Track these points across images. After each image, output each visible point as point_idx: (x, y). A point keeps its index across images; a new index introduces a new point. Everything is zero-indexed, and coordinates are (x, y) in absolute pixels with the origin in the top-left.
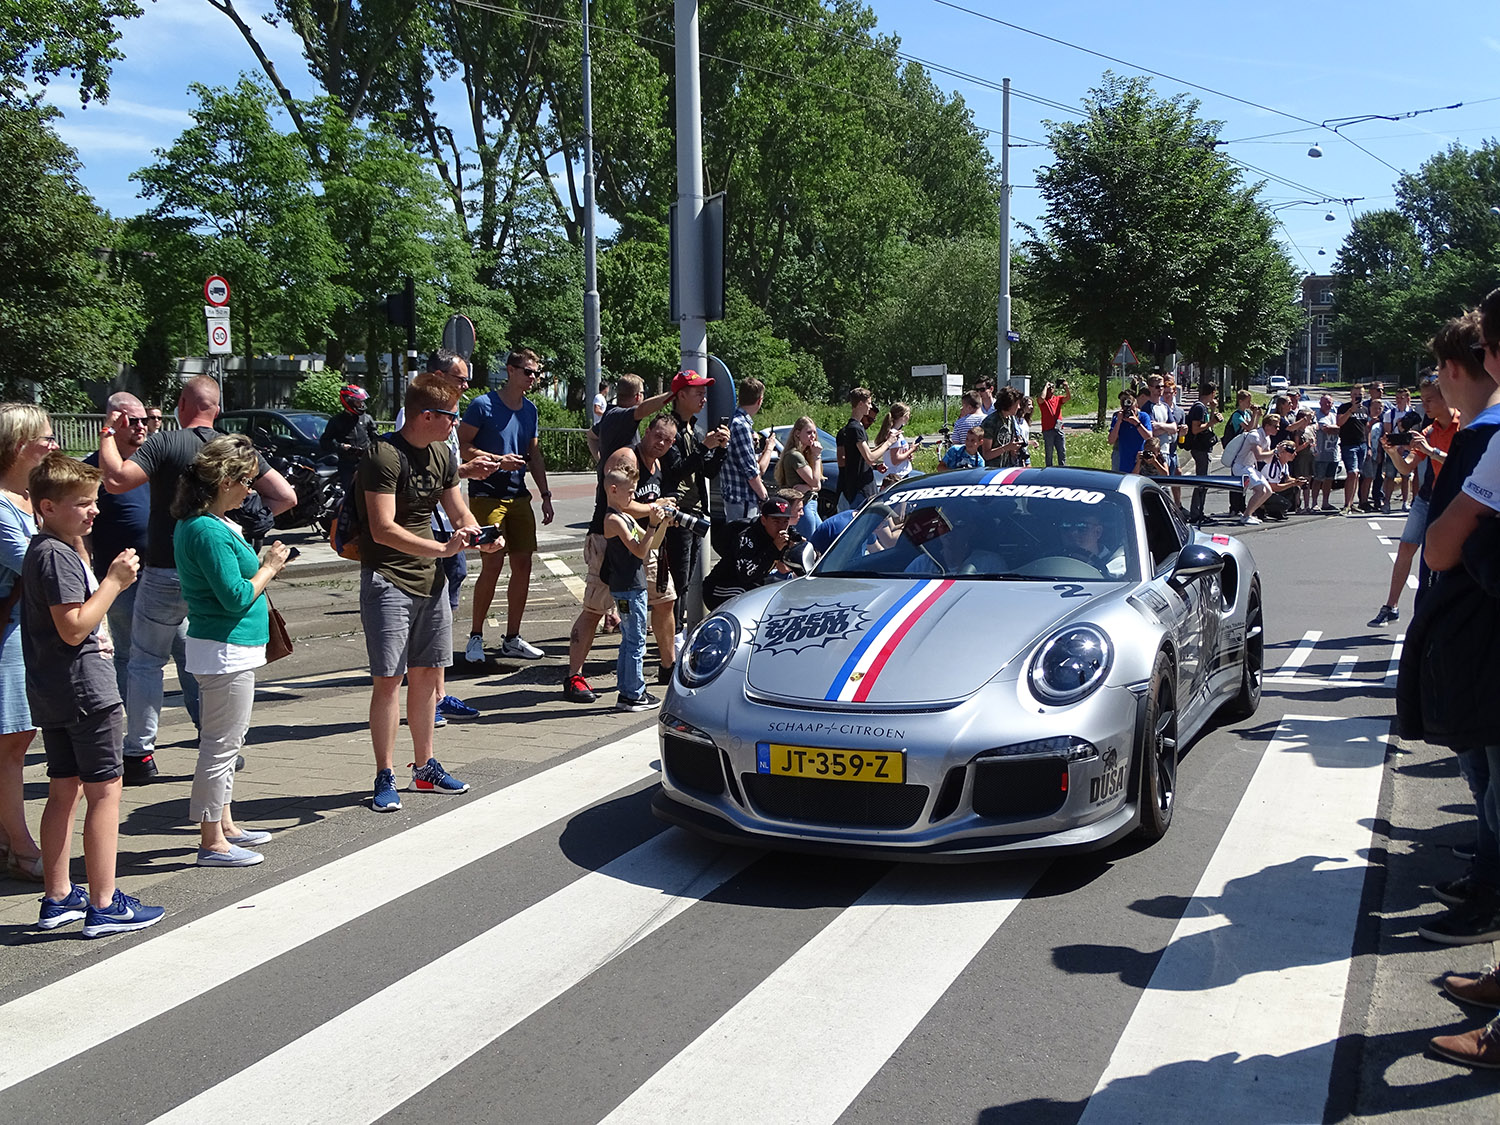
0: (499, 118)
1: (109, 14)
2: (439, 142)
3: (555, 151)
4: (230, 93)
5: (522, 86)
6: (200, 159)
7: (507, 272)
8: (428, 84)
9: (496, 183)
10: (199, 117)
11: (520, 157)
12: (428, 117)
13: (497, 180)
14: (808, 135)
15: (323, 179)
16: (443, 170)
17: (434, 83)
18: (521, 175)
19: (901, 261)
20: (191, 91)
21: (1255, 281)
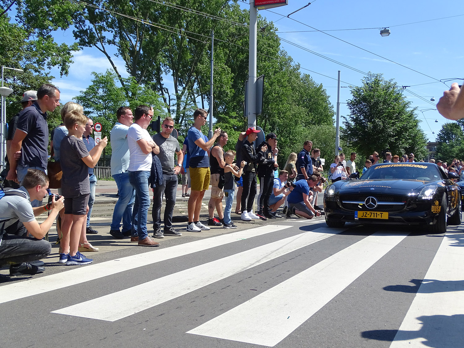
2: (164, 92)
3: (199, 95)
4: (104, 74)
5: (189, 76)
6: (94, 94)
9: (180, 104)
10: (94, 82)
11: (188, 97)
12: (161, 85)
15: (129, 101)
16: (165, 100)
17: (163, 75)
18: (188, 102)
19: (302, 133)
20: (92, 74)
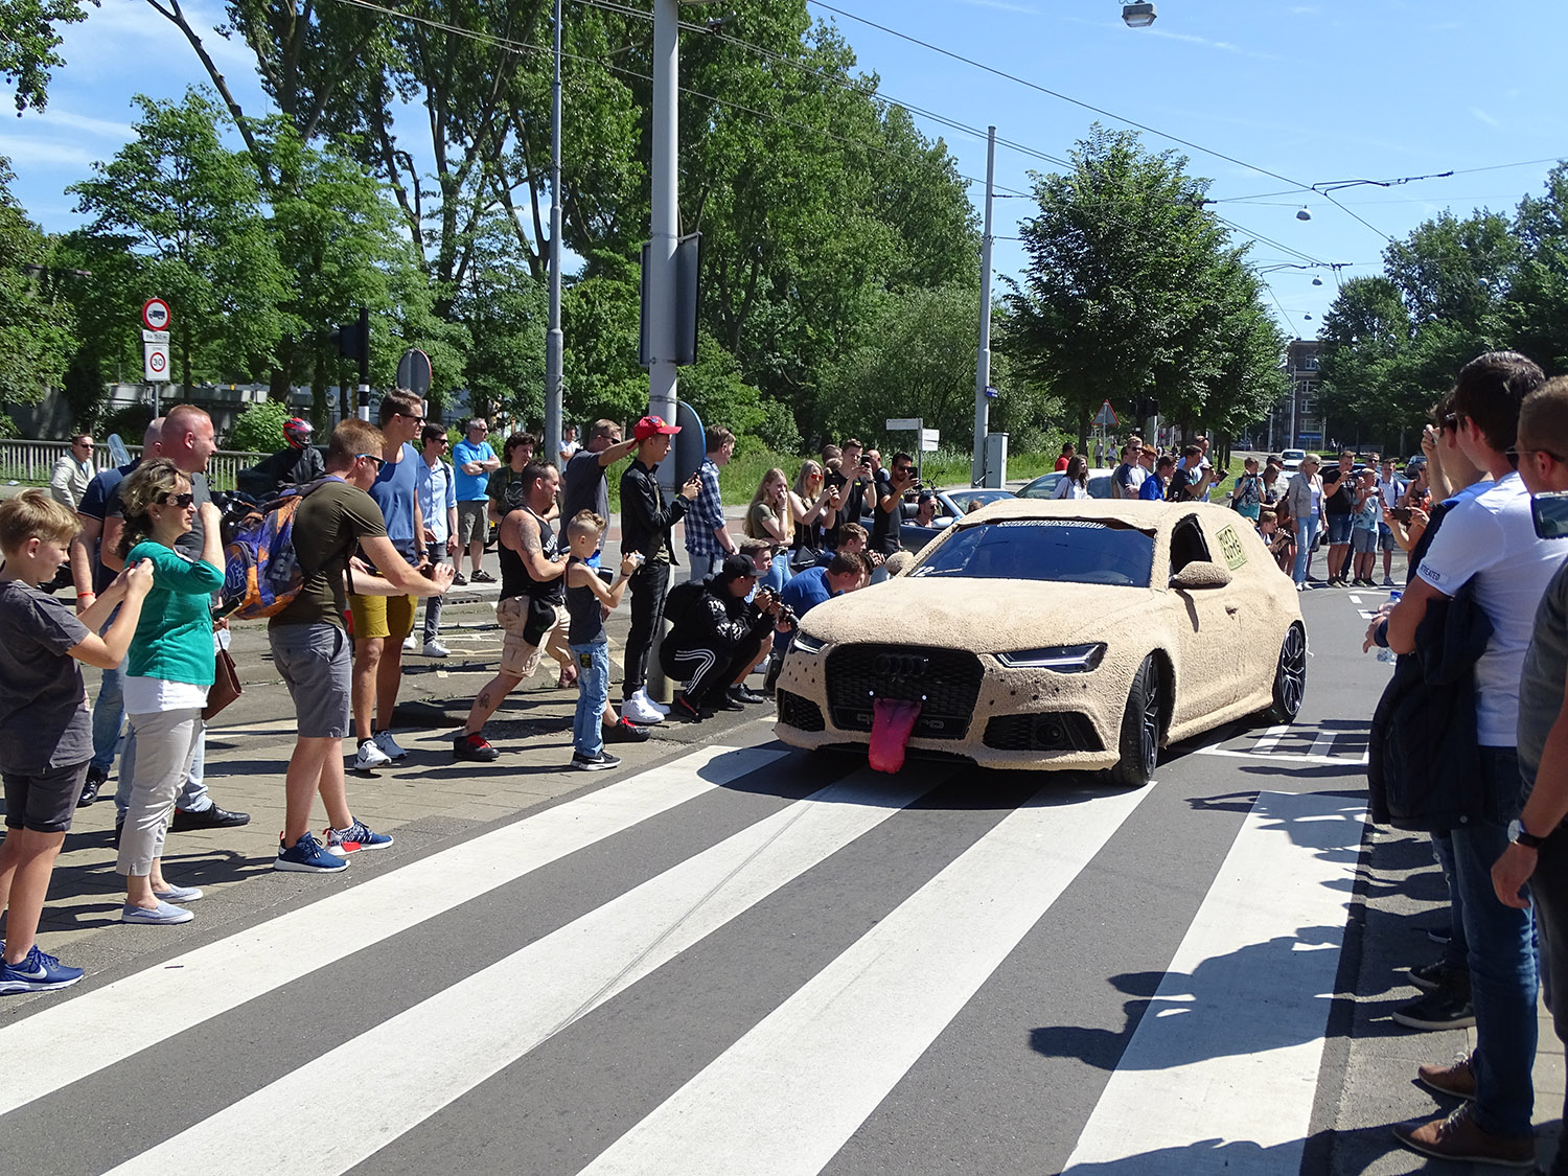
0: (462, 145)
1: (48, 17)
2: (398, 167)
3: (520, 181)
4: (177, 106)
5: (487, 112)
6: (142, 175)
7: (466, 305)
8: (388, 107)
9: (456, 212)
10: (143, 130)
11: (482, 187)
12: (385, 139)
13: (458, 209)
14: (785, 176)
15: (273, 201)
16: (401, 195)
17: (394, 105)
18: (483, 205)
19: (878, 309)
20: (134, 104)
21: (1239, 344)
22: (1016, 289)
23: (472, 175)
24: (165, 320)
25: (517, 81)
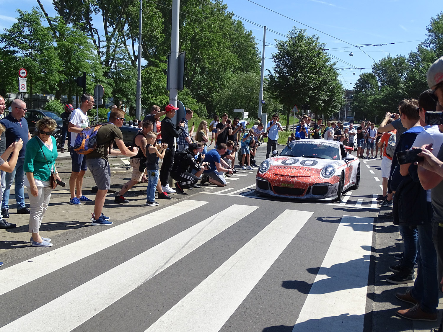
0: (112, 27)
2: (93, 33)
3: (129, 38)
4: (29, 13)
5: (120, 18)
6: (19, 33)
7: (113, 73)
8: (91, 15)
9: (110, 46)
10: (19, 20)
11: (118, 39)
12: (90, 25)
14: (205, 39)
15: (57, 41)
16: (94, 42)
17: (93, 15)
18: (118, 45)
19: (230, 78)
20: (16, 11)
21: (332, 90)
22: (270, 73)
23: (115, 36)
24: (25, 74)
25: (128, 9)
